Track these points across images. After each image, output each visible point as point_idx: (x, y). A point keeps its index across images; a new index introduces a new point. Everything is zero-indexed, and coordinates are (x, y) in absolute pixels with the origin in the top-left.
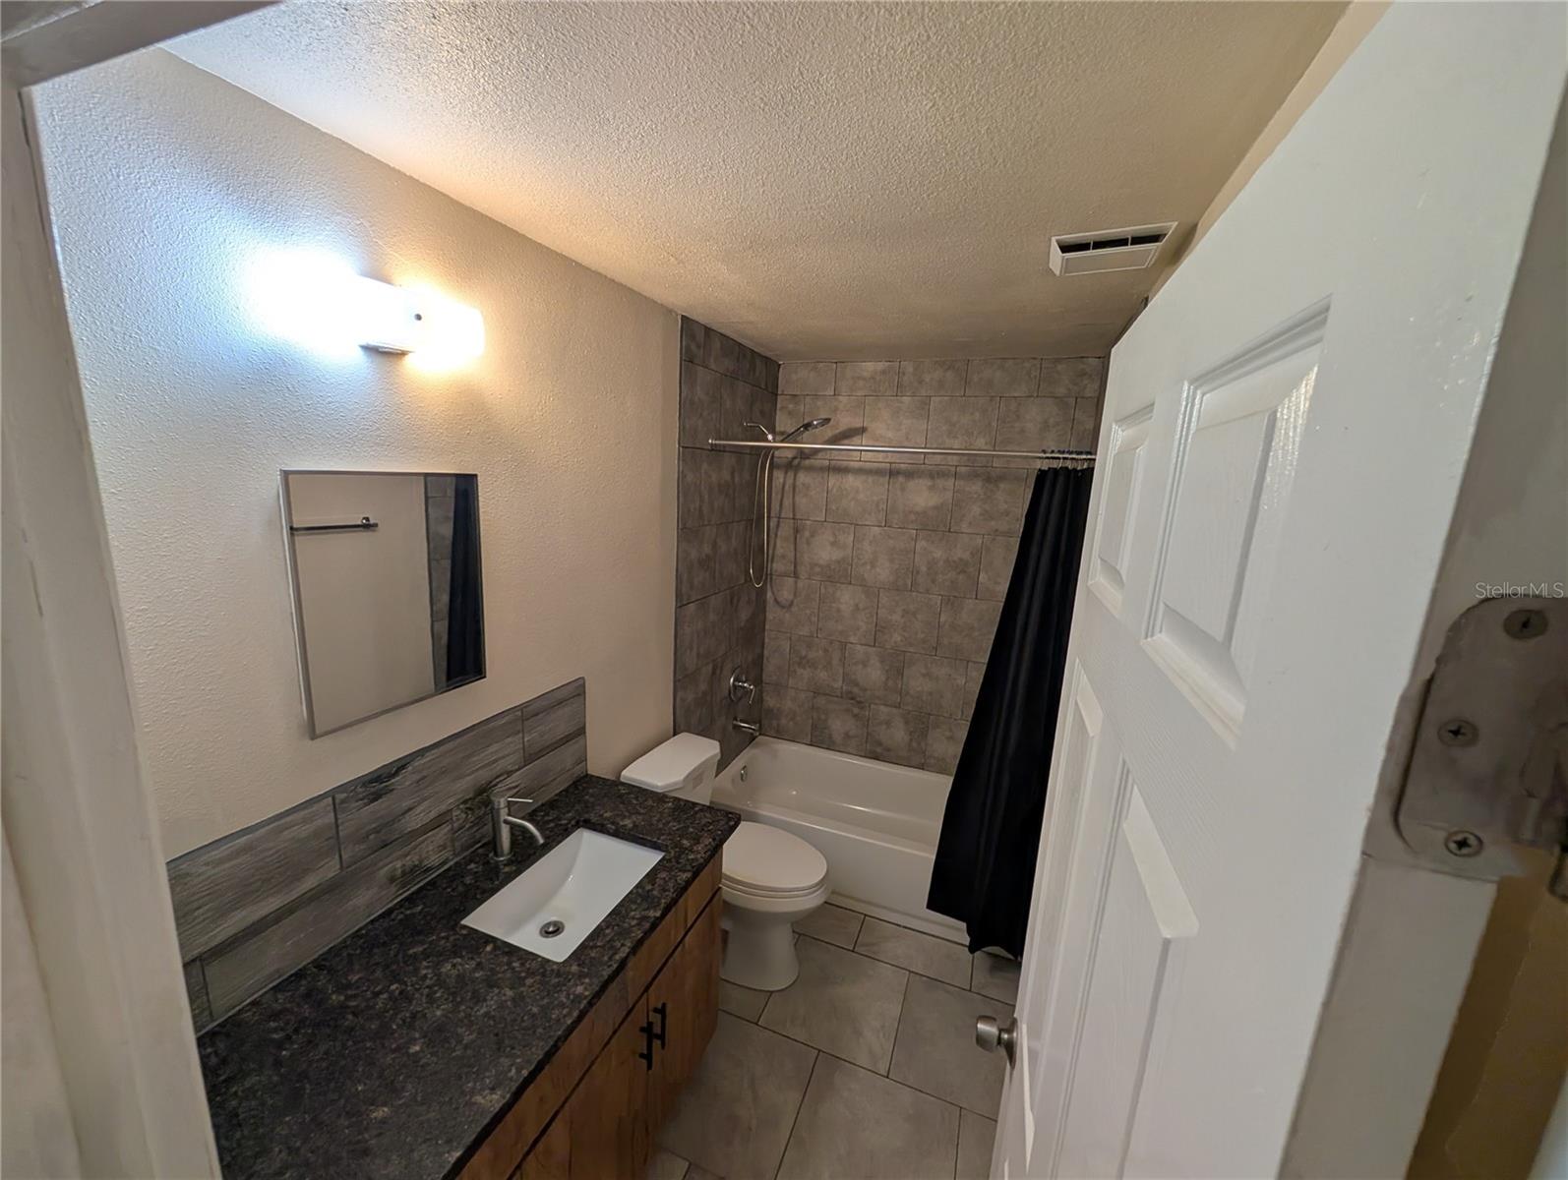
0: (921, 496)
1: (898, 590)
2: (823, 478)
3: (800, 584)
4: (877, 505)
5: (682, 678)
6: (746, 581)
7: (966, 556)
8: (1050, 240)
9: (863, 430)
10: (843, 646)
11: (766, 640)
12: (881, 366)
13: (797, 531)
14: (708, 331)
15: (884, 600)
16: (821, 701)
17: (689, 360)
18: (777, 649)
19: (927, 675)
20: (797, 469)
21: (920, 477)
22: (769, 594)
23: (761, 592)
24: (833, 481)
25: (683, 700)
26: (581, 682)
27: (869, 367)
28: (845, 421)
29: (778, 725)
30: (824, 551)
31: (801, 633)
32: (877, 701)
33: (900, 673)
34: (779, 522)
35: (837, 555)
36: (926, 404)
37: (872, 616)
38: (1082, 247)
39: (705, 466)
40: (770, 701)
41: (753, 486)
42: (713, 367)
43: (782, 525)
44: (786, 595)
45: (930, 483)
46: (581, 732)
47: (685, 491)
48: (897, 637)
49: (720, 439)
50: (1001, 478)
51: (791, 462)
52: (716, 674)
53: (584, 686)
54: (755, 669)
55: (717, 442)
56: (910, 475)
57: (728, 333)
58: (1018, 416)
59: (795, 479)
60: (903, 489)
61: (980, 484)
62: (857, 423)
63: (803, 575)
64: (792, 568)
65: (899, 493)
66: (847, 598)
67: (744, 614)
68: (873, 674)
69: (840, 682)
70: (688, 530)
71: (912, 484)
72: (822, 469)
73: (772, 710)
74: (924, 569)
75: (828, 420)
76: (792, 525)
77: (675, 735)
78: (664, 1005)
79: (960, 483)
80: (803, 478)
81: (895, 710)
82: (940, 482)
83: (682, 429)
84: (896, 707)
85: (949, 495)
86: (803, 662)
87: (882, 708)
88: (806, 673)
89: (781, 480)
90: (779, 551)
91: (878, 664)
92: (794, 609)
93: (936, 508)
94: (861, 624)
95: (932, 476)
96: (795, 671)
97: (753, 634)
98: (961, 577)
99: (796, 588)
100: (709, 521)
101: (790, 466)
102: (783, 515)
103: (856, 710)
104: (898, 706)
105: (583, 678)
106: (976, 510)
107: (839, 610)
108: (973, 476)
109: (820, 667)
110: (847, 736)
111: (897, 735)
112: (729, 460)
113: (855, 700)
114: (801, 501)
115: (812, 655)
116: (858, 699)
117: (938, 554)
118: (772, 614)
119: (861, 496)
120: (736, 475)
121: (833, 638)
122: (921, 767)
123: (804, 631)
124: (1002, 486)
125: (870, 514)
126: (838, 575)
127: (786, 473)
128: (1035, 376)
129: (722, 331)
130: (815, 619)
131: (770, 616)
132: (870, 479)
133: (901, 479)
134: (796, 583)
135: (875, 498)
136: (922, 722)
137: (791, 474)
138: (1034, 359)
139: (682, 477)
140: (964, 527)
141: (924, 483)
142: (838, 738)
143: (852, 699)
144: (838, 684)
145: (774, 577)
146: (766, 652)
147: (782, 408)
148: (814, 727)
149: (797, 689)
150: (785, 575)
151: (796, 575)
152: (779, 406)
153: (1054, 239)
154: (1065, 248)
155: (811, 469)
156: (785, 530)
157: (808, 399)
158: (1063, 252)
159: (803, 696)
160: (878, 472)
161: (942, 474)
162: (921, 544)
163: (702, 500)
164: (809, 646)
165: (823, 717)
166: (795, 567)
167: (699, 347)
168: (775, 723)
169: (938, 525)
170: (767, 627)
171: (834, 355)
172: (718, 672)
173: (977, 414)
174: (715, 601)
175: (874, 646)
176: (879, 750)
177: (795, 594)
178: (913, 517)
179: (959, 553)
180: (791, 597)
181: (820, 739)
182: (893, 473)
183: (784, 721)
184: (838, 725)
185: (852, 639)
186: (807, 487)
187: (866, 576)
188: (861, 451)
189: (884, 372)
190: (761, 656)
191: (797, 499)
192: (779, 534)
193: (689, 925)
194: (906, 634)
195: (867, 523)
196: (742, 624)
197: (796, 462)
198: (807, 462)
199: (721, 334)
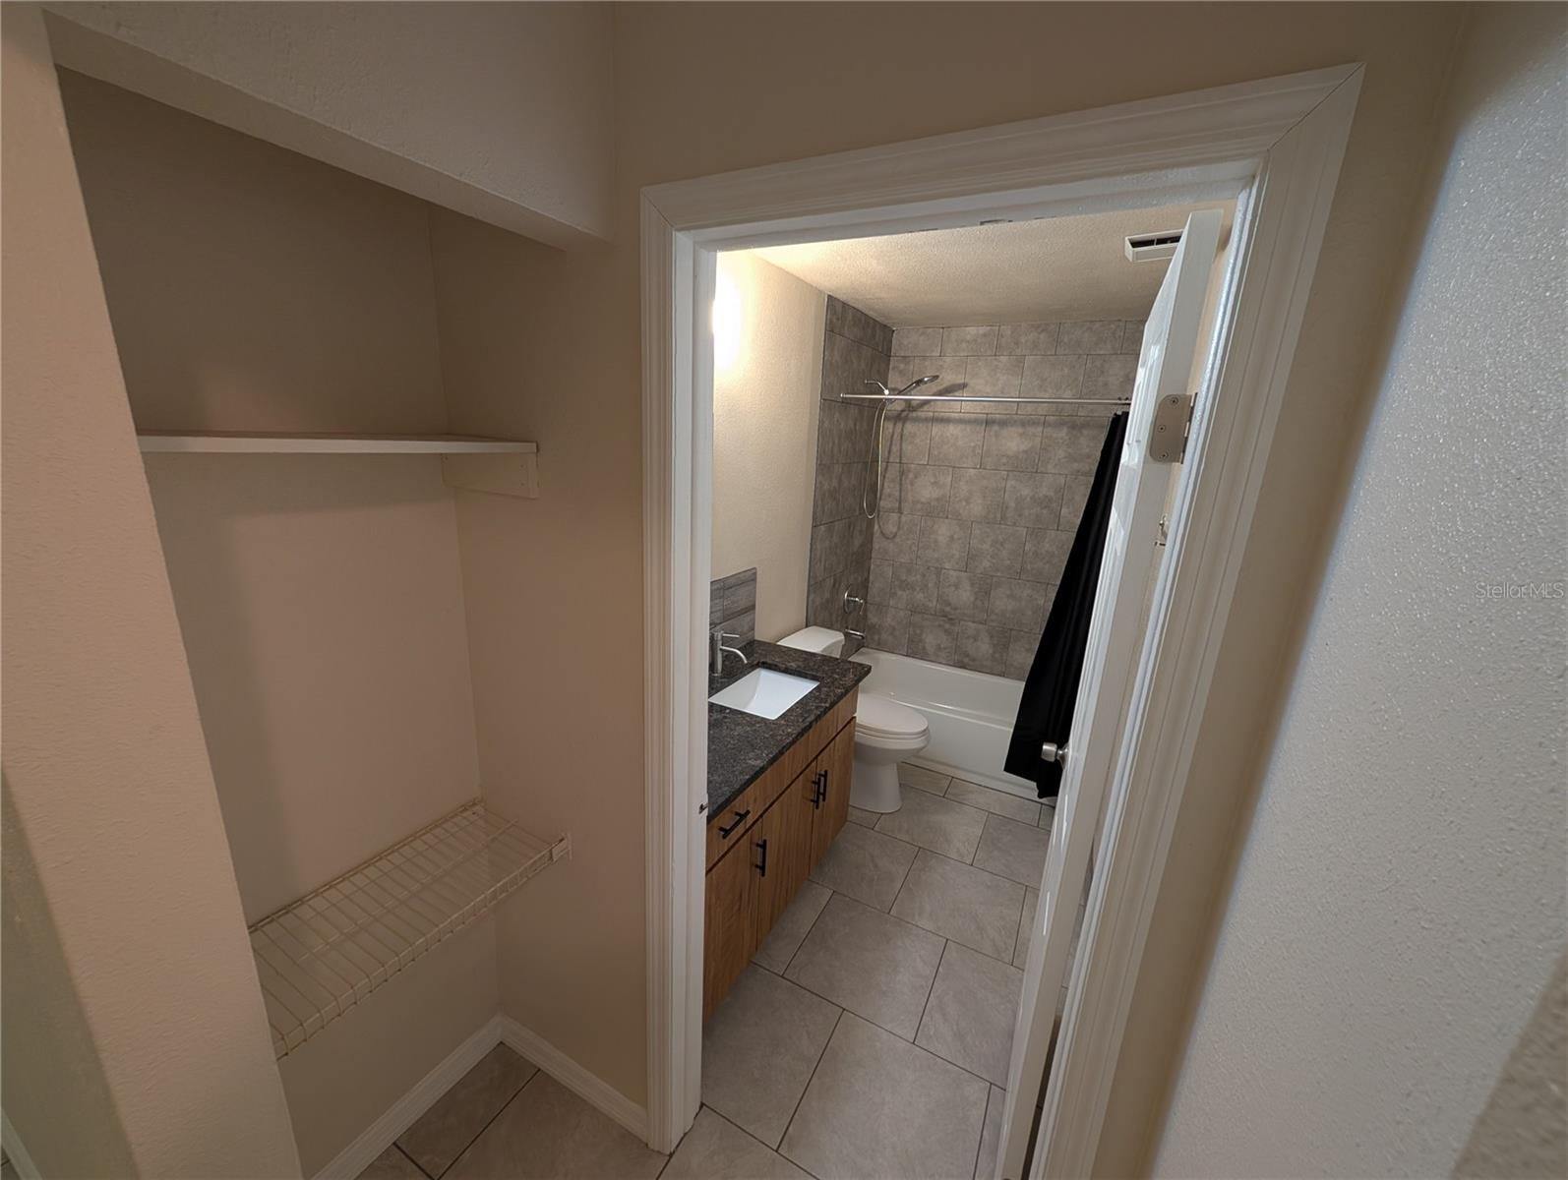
0: (1013, 442)
1: (988, 523)
2: (927, 427)
3: (904, 519)
4: (973, 451)
5: (814, 585)
6: (860, 514)
7: (1051, 493)
8: (1124, 239)
9: (964, 386)
10: (939, 571)
11: (872, 567)
12: (982, 330)
13: (902, 473)
14: (844, 305)
15: (976, 532)
16: (917, 618)
17: (831, 330)
18: (881, 574)
19: (1011, 596)
20: (905, 420)
21: (1012, 426)
22: (876, 527)
23: (871, 523)
24: (936, 430)
25: (813, 601)
26: (753, 571)
27: (972, 331)
28: (948, 378)
29: (879, 639)
30: (925, 491)
31: (903, 560)
32: (966, 618)
33: (987, 593)
34: (887, 466)
35: (936, 493)
36: (1021, 362)
37: (965, 546)
38: (1149, 243)
39: (837, 415)
40: (873, 619)
41: (870, 435)
42: (846, 335)
43: (889, 468)
44: (891, 528)
45: (1021, 430)
46: (753, 607)
47: (824, 434)
48: (986, 564)
49: (848, 394)
50: (1085, 425)
51: (900, 414)
52: (835, 589)
53: (755, 574)
54: (863, 588)
55: (848, 396)
56: (1003, 423)
57: (860, 307)
58: (1103, 372)
59: (902, 430)
60: (997, 436)
61: (1065, 430)
62: (960, 380)
63: (906, 509)
64: (897, 505)
65: (994, 439)
66: (944, 530)
67: (857, 542)
68: (964, 596)
69: (935, 603)
70: (823, 467)
71: (1005, 432)
72: (926, 420)
73: (875, 626)
74: (1013, 505)
75: (937, 377)
76: (898, 469)
77: (807, 626)
78: (826, 772)
79: (1048, 431)
80: (909, 427)
81: (981, 626)
82: (1031, 430)
83: (824, 385)
84: (981, 623)
85: (1038, 440)
86: (904, 585)
87: (970, 624)
88: (904, 595)
89: (891, 430)
90: (887, 490)
91: (969, 588)
92: (897, 540)
93: (1026, 452)
94: (955, 552)
95: (1023, 424)
96: (895, 593)
97: (861, 559)
98: (1045, 511)
99: (900, 522)
100: (837, 460)
101: (899, 418)
102: (891, 460)
103: (947, 626)
104: (984, 623)
105: (755, 568)
106: (1061, 453)
107: (936, 541)
108: (1060, 424)
109: (918, 589)
110: (939, 647)
111: (984, 647)
112: (854, 411)
113: (948, 618)
114: (907, 448)
115: (911, 579)
116: (950, 617)
117: (1026, 492)
118: (878, 544)
119: (960, 443)
120: (858, 424)
121: (930, 564)
122: (1002, 675)
123: (905, 559)
124: (1085, 432)
125: (967, 458)
126: (935, 511)
127: (895, 424)
128: (1120, 337)
129: (854, 305)
130: (914, 548)
131: (876, 546)
132: (968, 428)
133: (996, 428)
134: (900, 517)
135: (973, 444)
136: (1003, 638)
137: (899, 425)
138: (1120, 320)
139: (821, 422)
140: (1050, 468)
141: (1016, 430)
142: (930, 650)
143: (945, 616)
144: (933, 604)
145: (881, 513)
146: (871, 578)
147: (893, 369)
148: (911, 641)
149: (897, 608)
150: (892, 510)
151: (900, 511)
152: (891, 367)
153: (1127, 238)
154: (1135, 244)
155: (917, 420)
156: (893, 472)
157: (917, 361)
158: (1133, 247)
159: (902, 614)
160: (976, 422)
161: (1035, 423)
162: (1011, 483)
163: (834, 443)
164: (909, 571)
165: (918, 632)
166: (900, 503)
167: (838, 319)
168: (876, 637)
169: (1027, 466)
170: (873, 555)
171: (939, 321)
172: (837, 586)
173: (1066, 370)
174: (838, 526)
175: (966, 571)
176: (966, 660)
177: (899, 528)
178: (1004, 460)
179: (1045, 491)
180: (895, 530)
181: (916, 651)
182: (988, 423)
183: (884, 636)
184: (930, 640)
185: (947, 566)
186: (914, 436)
187: (961, 511)
188: (962, 401)
189: (985, 335)
190: (867, 580)
191: (904, 445)
192: (887, 476)
193: (839, 729)
194: (994, 561)
195: (965, 465)
196: (855, 550)
197: (905, 414)
198: (914, 414)
199: (854, 308)
